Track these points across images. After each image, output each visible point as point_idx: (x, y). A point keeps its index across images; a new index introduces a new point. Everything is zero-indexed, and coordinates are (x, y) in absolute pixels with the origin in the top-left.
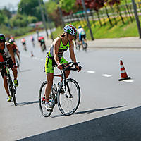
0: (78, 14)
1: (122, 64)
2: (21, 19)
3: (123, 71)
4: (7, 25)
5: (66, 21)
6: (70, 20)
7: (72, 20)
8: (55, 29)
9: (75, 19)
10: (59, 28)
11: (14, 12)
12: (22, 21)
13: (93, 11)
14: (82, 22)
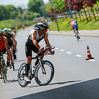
0: (66, 13)
1: (88, 48)
2: (30, 14)
3: (89, 54)
4: (20, 18)
5: (58, 17)
6: (61, 16)
7: (63, 16)
8: (51, 22)
9: (64, 16)
10: (54, 21)
11: (25, 10)
12: (30, 16)
13: (76, 11)
14: (68, 18)
